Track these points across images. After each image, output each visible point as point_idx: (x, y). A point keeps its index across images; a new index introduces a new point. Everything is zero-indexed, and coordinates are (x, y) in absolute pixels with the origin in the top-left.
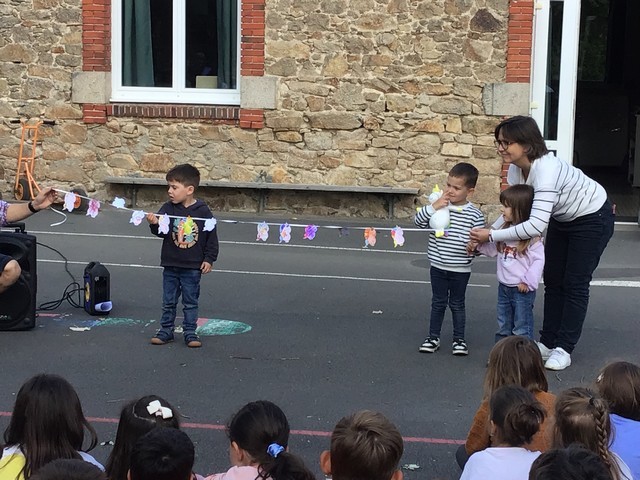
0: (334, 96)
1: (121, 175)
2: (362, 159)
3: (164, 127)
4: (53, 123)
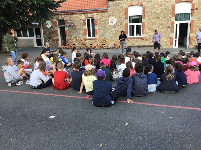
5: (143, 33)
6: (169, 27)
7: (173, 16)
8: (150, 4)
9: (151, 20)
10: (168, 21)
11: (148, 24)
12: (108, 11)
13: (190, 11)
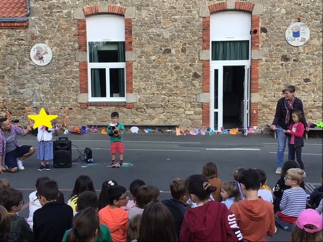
0: (153, 98)
1: (92, 123)
2: (162, 116)
3: (104, 109)
4: (72, 109)
5: (131, 91)
6: (196, 76)
7: (204, 48)
8: (144, 13)
9: (148, 55)
10: (193, 60)
11: (142, 65)
12: (27, 27)
13: (246, 37)
